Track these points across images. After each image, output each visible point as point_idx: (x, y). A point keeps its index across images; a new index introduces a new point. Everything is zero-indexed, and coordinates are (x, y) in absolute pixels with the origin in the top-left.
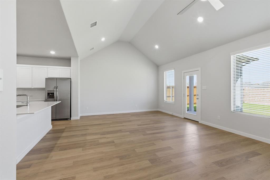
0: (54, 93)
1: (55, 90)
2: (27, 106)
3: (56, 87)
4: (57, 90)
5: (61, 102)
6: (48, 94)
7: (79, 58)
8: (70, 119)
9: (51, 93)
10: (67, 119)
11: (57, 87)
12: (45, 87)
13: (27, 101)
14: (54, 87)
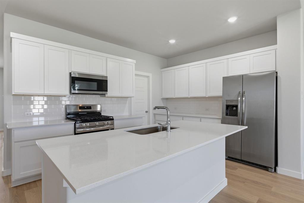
0: (236, 106)
1: (239, 99)
2: (168, 132)
3: (241, 92)
4: (244, 99)
5: (247, 127)
6: (228, 107)
7: (301, 10)
8: (275, 170)
9: (233, 106)
10: (266, 168)
11: (244, 92)
12: (222, 95)
13: (167, 121)
14: (238, 92)
